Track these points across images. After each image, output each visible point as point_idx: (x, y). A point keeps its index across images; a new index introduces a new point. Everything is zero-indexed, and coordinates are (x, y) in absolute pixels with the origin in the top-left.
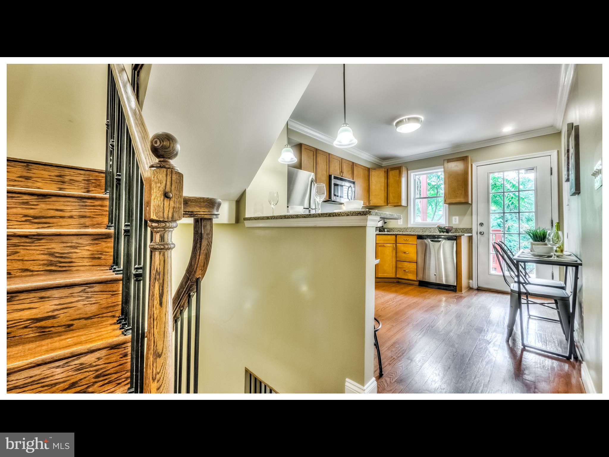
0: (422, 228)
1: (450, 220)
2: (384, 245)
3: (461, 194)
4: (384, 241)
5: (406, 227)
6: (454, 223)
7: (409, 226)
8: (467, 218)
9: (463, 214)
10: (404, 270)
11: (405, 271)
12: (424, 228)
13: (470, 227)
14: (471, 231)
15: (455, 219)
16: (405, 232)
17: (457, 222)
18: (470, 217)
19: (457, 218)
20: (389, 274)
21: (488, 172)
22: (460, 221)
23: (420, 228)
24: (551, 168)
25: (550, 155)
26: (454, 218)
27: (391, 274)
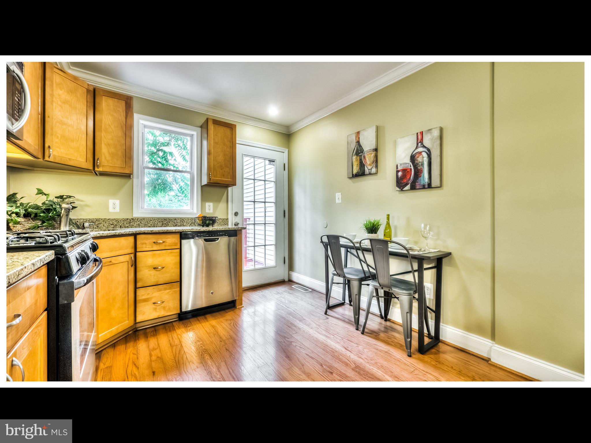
0: (161, 218)
1: (203, 208)
2: (110, 262)
3: (229, 173)
4: (111, 251)
5: (130, 217)
6: (207, 211)
7: (137, 214)
8: (222, 205)
9: (218, 200)
10: (153, 303)
11: (155, 303)
12: (165, 219)
13: (225, 217)
14: (227, 222)
15: (209, 206)
16: (128, 227)
17: (211, 211)
18: (225, 204)
19: (211, 204)
20: (122, 322)
21: (243, 154)
22: (215, 209)
23: (159, 219)
24: (284, 164)
25: (284, 152)
26: (207, 204)
27: (125, 321)
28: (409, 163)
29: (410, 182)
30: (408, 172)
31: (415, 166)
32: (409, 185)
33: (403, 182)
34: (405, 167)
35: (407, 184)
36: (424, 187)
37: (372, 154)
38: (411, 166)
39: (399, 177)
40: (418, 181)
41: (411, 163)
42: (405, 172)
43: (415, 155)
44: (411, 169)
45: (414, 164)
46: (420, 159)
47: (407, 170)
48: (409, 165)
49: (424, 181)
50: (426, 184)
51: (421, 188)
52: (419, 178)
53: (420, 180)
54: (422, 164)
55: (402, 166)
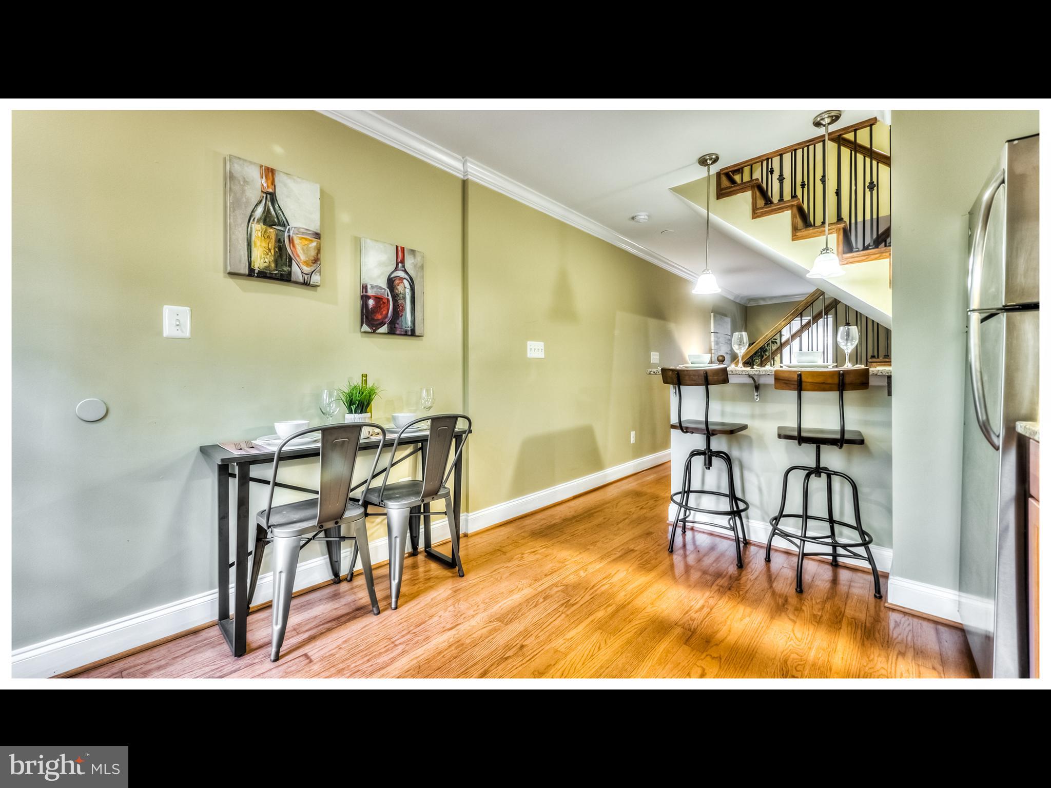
28: (385, 289)
29: (387, 320)
30: (384, 303)
31: (395, 297)
32: (386, 325)
33: (376, 318)
34: (379, 293)
35: (382, 324)
36: (405, 334)
37: (312, 241)
38: (388, 296)
39: (370, 308)
40: (398, 322)
41: (388, 290)
42: (380, 302)
43: (393, 279)
44: (388, 300)
45: (393, 294)
46: (400, 289)
47: (382, 299)
48: (385, 292)
49: (406, 324)
50: (409, 329)
51: (402, 333)
52: (400, 318)
53: (402, 321)
54: (404, 298)
55: (375, 290)
